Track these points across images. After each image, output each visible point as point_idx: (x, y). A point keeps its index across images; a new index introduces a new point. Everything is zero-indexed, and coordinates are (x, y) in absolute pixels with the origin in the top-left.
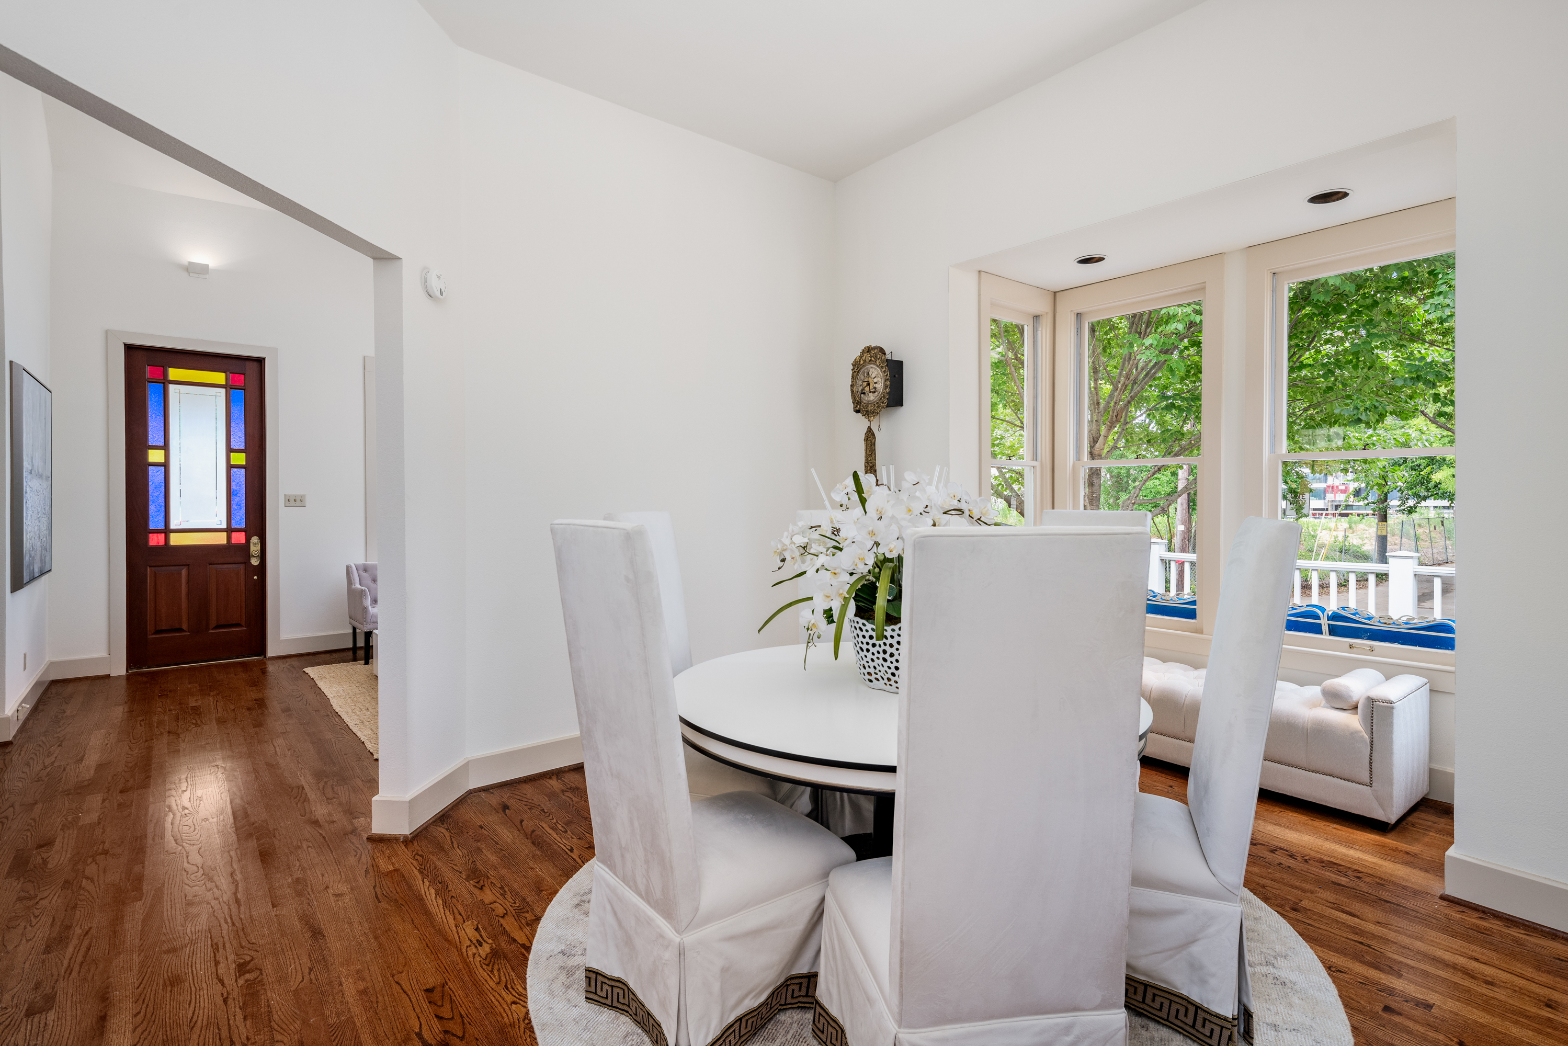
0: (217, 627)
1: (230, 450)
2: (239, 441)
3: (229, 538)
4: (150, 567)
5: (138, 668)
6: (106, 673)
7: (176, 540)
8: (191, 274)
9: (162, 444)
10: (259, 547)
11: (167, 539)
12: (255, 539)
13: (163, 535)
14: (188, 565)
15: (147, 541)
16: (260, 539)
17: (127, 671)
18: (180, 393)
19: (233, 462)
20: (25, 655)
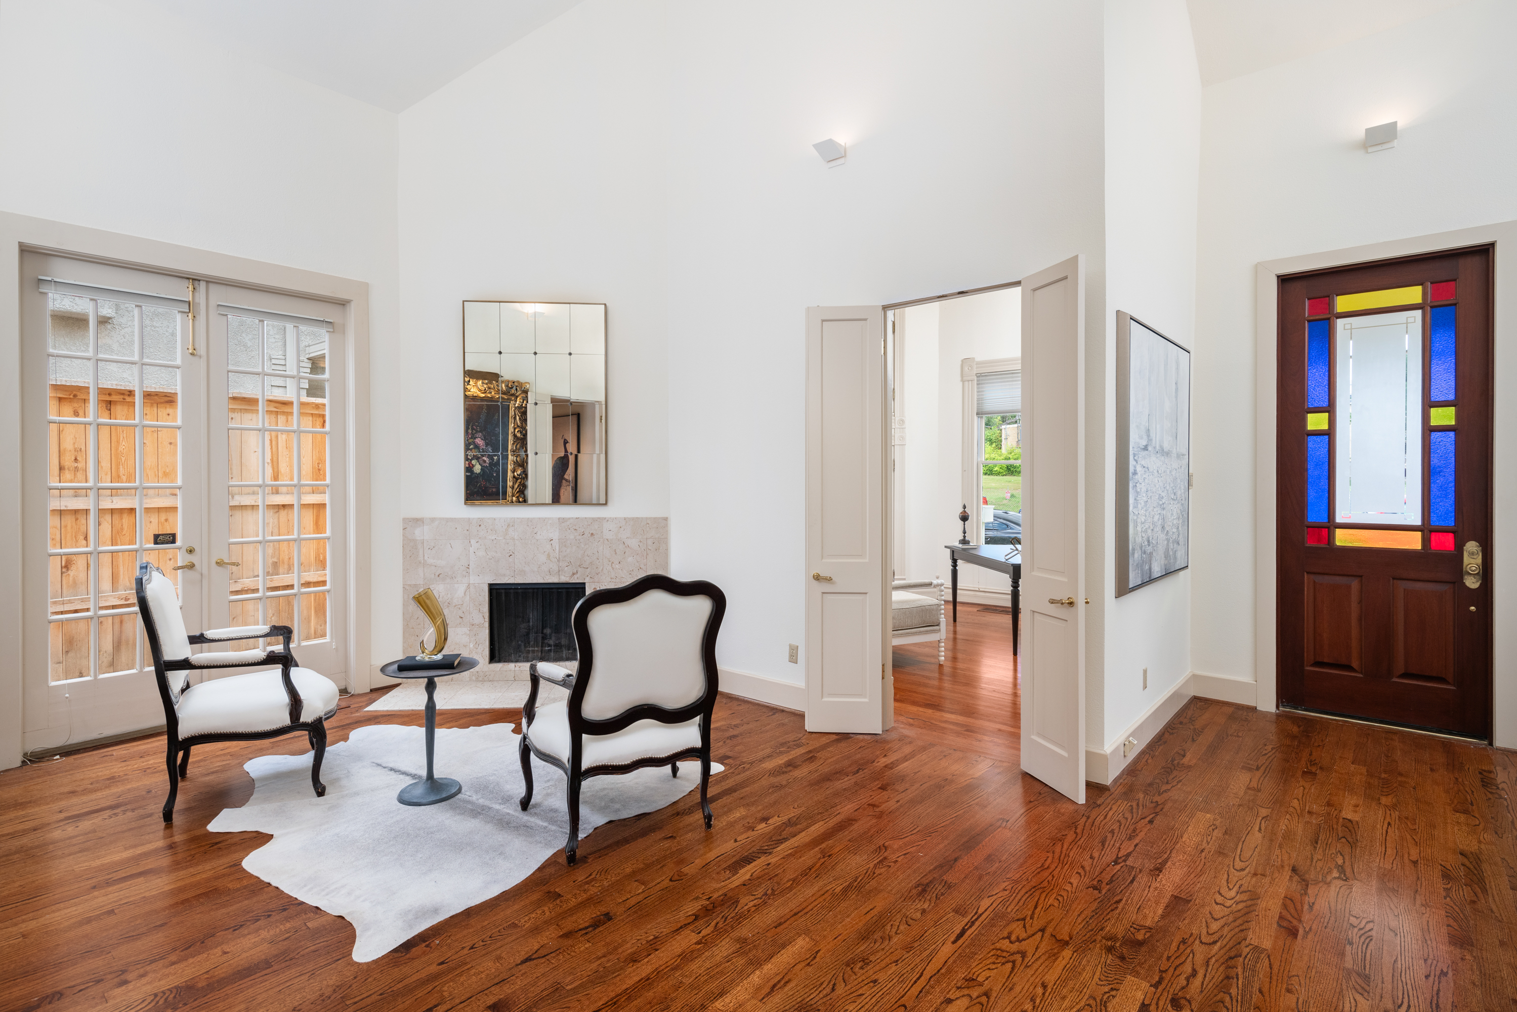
0: (1405, 675)
1: (1428, 404)
2: (1445, 387)
3: (1426, 541)
4: (1307, 573)
5: (1292, 707)
6: (1252, 703)
7: (1342, 538)
8: (1370, 150)
9: (1325, 404)
10: (1479, 559)
11: (1330, 538)
12: (1472, 546)
13: (1326, 530)
14: (1361, 576)
15: (1304, 538)
16: (1481, 546)
17: (1277, 707)
18: (1351, 329)
19: (1433, 423)
20: (1145, 672)
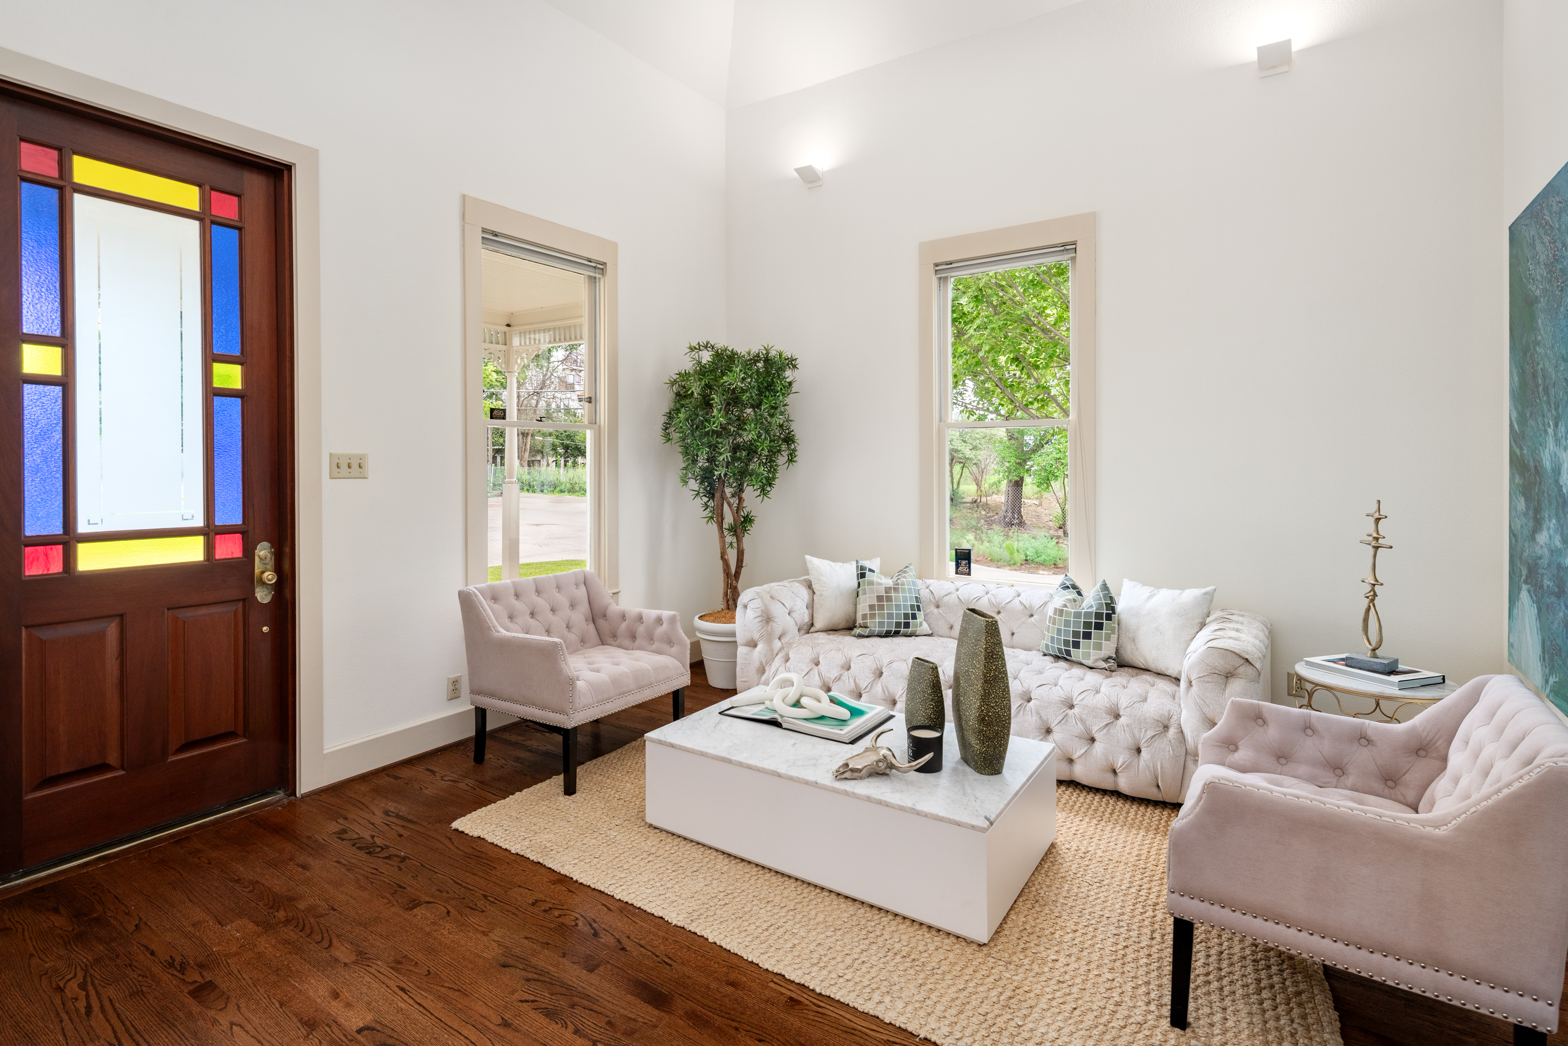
0: (187, 746)
1: (210, 356)
2: (229, 336)
3: (209, 548)
4: (26, 627)
7: (90, 559)
9: (56, 332)
10: (276, 565)
11: (69, 558)
12: (263, 548)
13: (60, 547)
14: (121, 616)
15: (19, 566)
16: (272, 547)
18: (98, 218)
19: (217, 384)
